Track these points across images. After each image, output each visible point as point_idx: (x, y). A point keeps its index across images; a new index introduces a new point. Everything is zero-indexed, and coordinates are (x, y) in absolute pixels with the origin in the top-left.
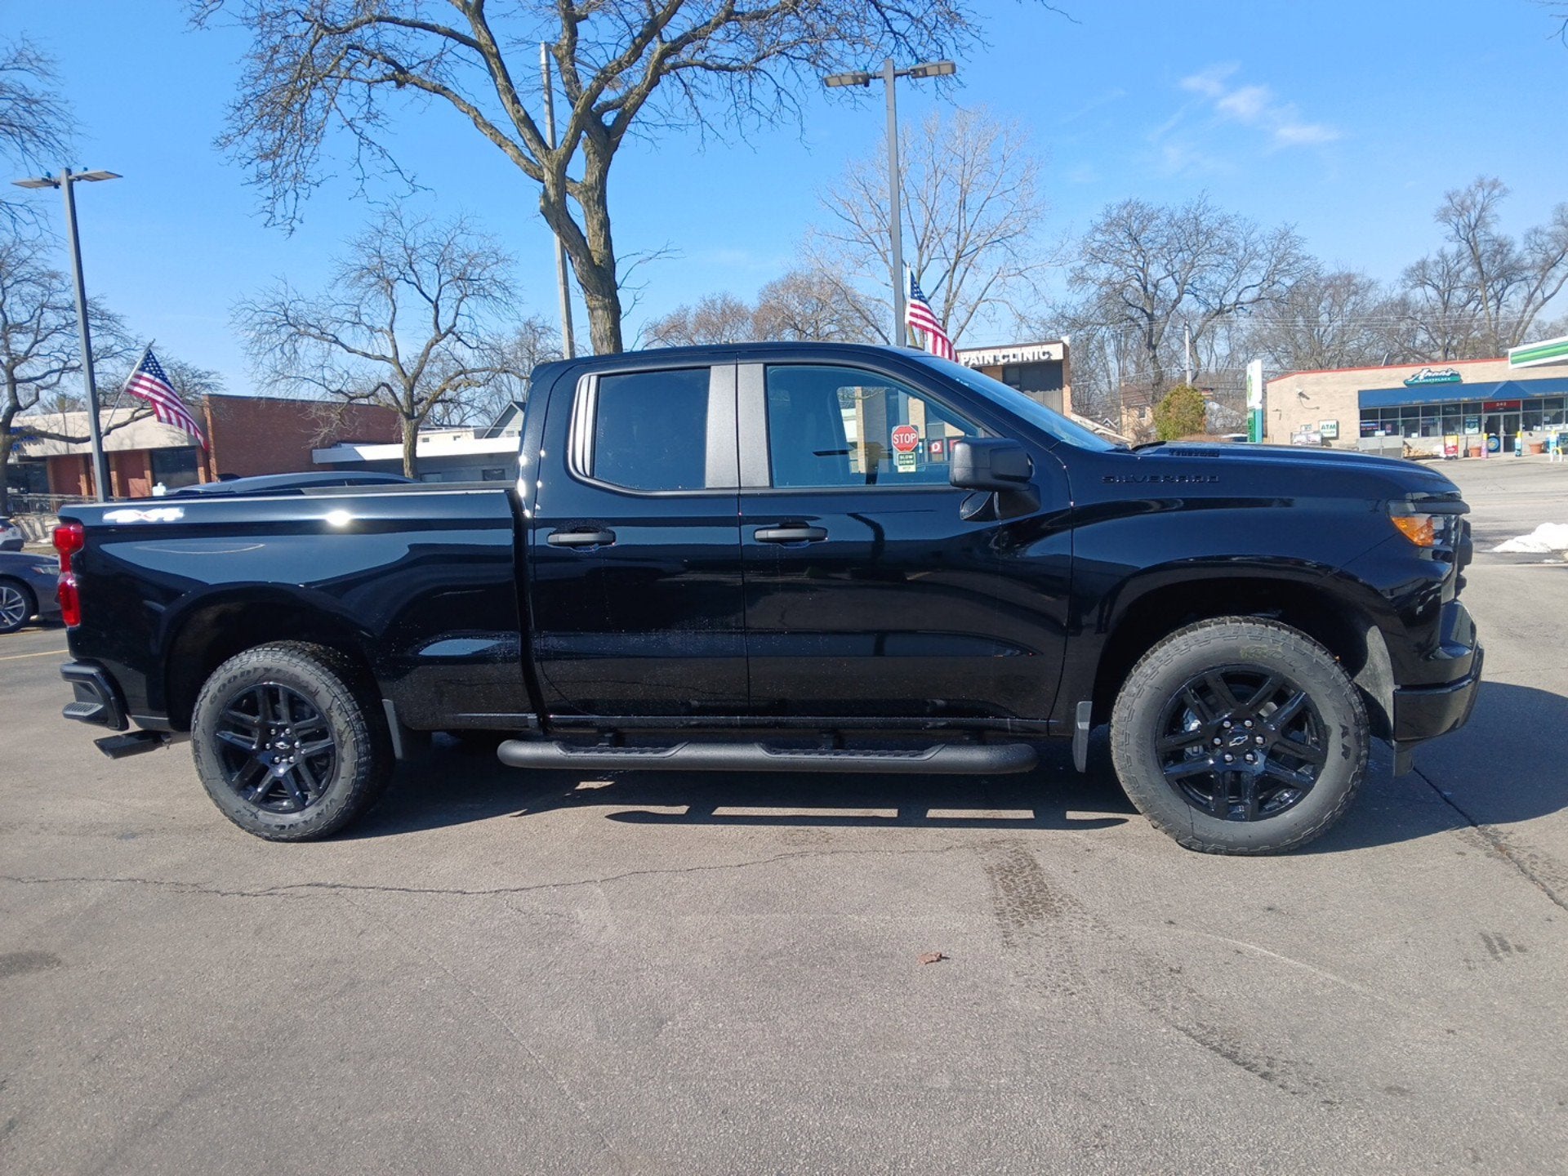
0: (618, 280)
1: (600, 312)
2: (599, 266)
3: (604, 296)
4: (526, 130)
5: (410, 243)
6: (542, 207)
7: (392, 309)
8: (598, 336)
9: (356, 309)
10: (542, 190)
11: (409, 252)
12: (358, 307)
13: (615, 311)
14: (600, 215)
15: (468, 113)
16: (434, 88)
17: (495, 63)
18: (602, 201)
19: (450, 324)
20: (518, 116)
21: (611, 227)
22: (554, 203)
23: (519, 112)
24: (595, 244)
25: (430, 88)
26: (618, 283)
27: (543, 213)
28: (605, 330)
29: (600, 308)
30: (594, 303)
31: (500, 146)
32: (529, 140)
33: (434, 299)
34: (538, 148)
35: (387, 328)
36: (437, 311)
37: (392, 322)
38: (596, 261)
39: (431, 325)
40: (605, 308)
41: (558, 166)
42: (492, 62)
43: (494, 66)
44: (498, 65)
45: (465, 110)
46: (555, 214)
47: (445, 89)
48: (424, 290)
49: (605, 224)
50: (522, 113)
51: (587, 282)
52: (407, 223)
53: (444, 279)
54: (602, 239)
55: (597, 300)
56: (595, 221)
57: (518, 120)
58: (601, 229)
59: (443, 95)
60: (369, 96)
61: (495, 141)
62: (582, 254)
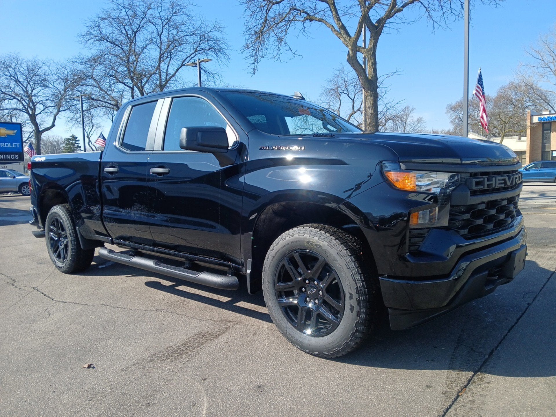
0: (378, 85)
1: (369, 97)
2: (370, 80)
3: (371, 91)
4: (342, 30)
5: (346, 79)
6: (347, 59)
7: (340, 103)
8: (368, 107)
9: (329, 104)
10: (348, 53)
11: (346, 82)
12: (330, 103)
13: (375, 97)
14: (372, 60)
15: (330, 27)
16: (319, 20)
17: (332, 7)
18: (374, 55)
19: (359, 107)
20: (339, 26)
21: (377, 65)
22: (352, 57)
23: (340, 24)
24: (369, 72)
25: (317, 20)
26: (378, 86)
27: (347, 61)
28: (370, 104)
29: (369, 95)
30: (367, 94)
31: (339, 38)
32: (343, 34)
33: (353, 99)
34: (347, 37)
35: (338, 110)
36: (354, 103)
37: (339, 108)
38: (369, 78)
39: (351, 108)
40: (371, 96)
41: (353, 43)
42: (331, 6)
43: (332, 8)
44: (333, 7)
45: (329, 26)
46: (352, 60)
47: (322, 19)
48: (350, 96)
49: (374, 64)
50: (341, 24)
51: (364, 86)
52: (345, 73)
53: (357, 91)
54: (372, 69)
55: (368, 93)
56: (370, 63)
57: (339, 27)
58: (372, 66)
59: (322, 22)
60: (304, 26)
61: (337, 36)
62: (363, 76)
